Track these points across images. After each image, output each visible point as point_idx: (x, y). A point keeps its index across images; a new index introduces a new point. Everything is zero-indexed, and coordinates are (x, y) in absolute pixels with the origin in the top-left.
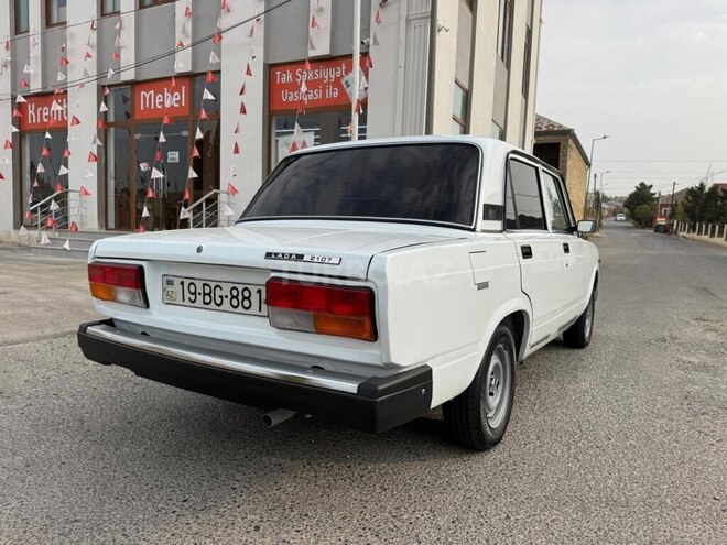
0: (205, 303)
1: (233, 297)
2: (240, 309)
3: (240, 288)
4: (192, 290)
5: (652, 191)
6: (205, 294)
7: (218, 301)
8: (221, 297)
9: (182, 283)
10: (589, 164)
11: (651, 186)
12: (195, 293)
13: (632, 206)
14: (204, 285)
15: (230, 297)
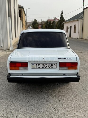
0: (42, 67)
1: (49, 66)
2: (51, 68)
3: (51, 64)
4: (39, 65)
5: (37, 21)
6: (42, 66)
7: (46, 67)
8: (46, 66)
9: (37, 64)
10: (25, 15)
11: (37, 20)
12: (40, 66)
13: (34, 25)
14: (42, 64)
15: (48, 66)
